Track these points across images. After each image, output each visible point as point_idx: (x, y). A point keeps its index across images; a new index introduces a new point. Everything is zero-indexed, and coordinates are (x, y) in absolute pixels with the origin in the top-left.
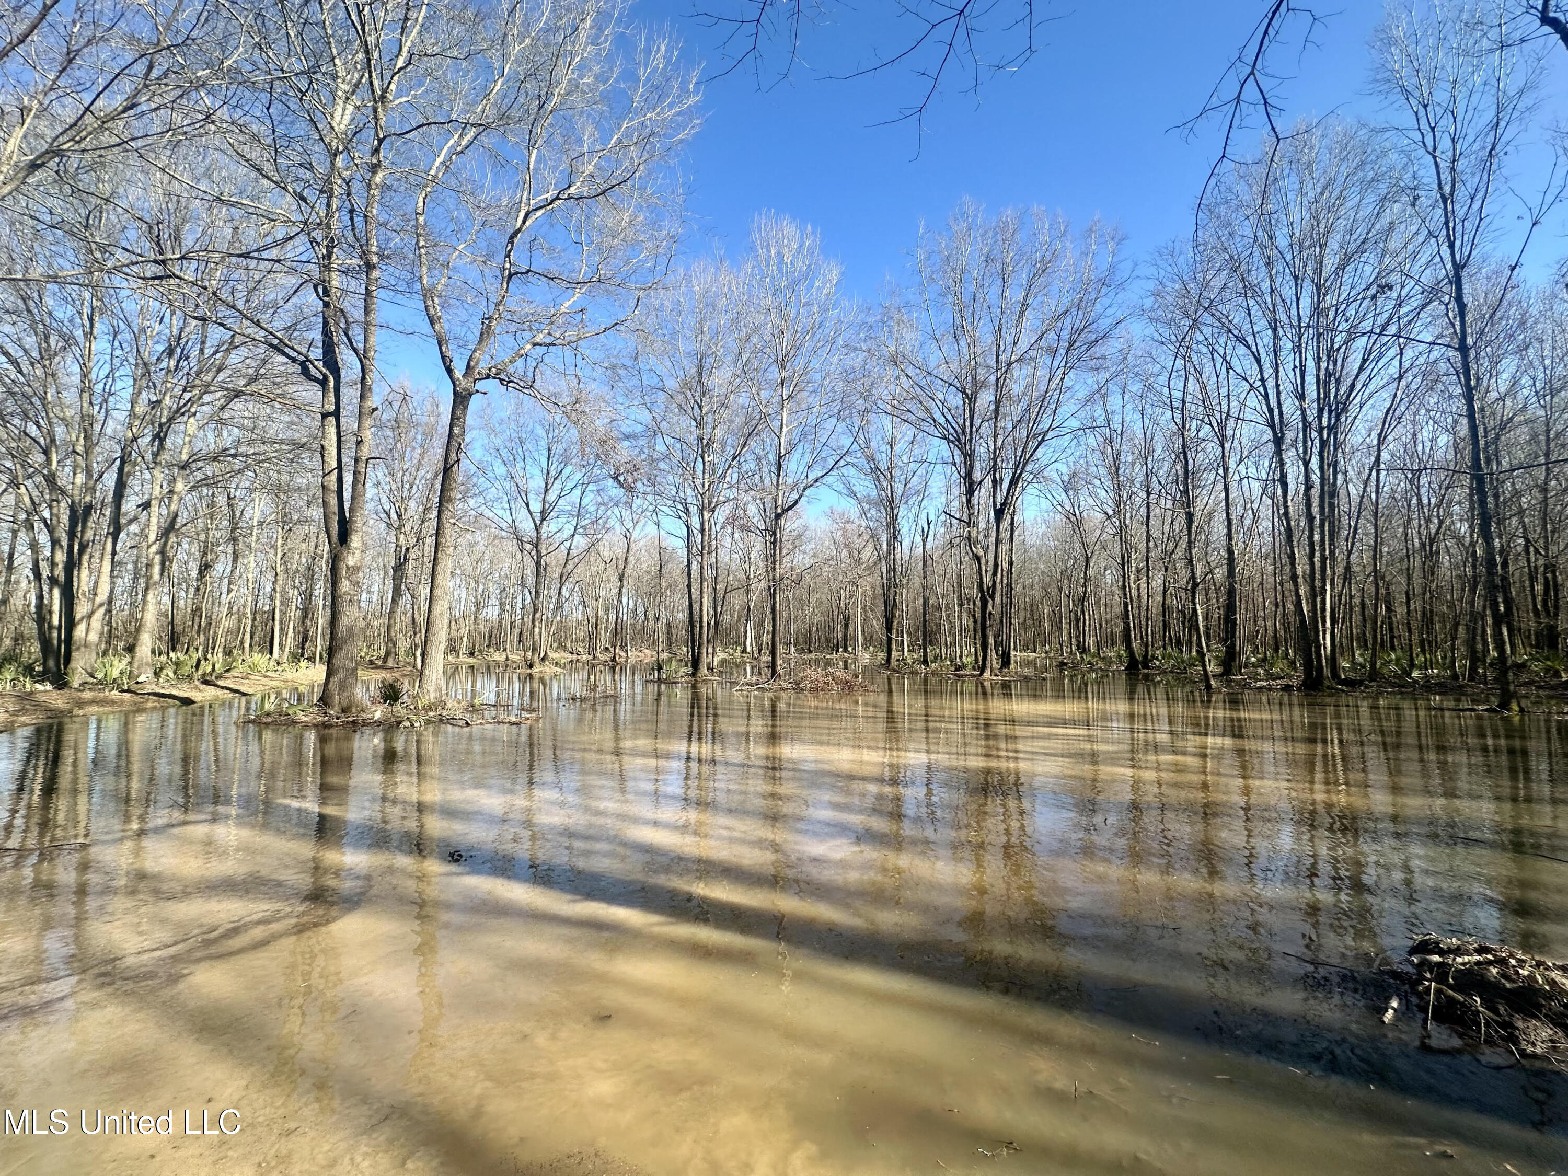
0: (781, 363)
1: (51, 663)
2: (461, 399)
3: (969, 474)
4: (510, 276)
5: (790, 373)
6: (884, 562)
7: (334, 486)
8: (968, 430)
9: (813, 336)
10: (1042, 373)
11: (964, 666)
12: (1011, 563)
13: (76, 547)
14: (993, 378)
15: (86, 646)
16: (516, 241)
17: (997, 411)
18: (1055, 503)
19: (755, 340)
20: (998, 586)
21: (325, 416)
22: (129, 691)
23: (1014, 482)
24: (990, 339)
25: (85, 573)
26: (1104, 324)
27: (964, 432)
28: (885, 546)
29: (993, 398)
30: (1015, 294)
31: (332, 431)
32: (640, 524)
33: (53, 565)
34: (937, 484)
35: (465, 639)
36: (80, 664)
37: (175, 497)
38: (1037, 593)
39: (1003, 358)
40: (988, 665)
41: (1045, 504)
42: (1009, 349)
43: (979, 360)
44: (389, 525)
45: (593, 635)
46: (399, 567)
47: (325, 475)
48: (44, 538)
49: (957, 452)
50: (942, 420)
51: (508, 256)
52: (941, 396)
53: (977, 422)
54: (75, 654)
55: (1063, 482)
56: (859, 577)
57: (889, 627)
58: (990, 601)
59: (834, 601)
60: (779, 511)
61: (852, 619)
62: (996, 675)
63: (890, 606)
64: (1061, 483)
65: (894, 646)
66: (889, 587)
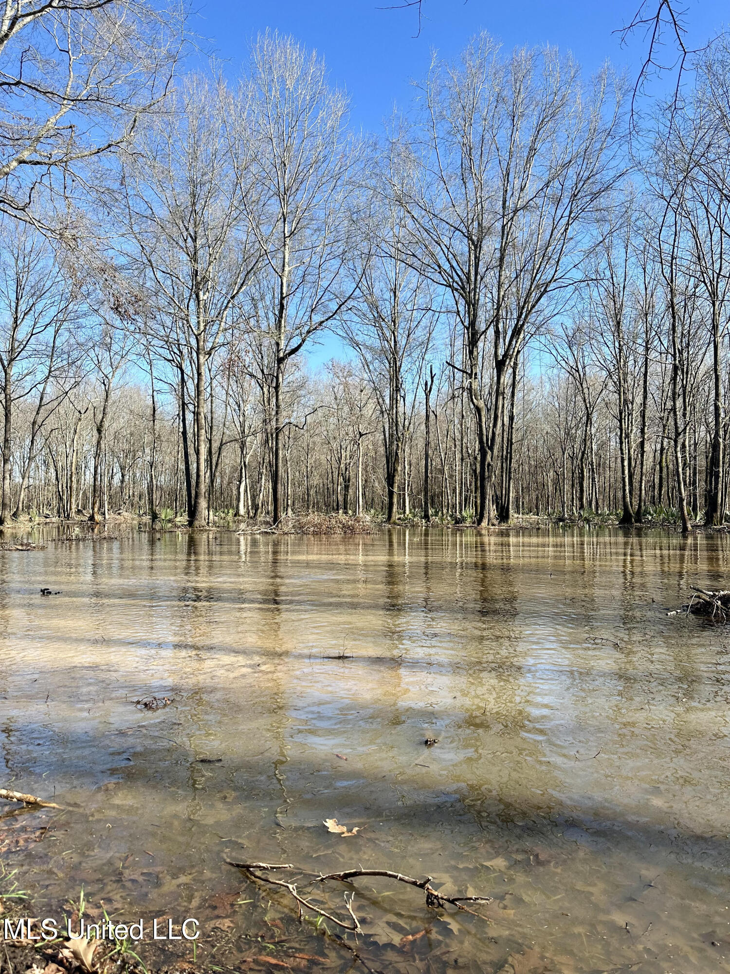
0: (284, 195)
3: (472, 324)
5: (291, 208)
6: (386, 416)
8: (473, 278)
9: (316, 170)
10: (547, 222)
11: (463, 519)
12: (511, 418)
14: (498, 225)
17: (502, 259)
18: (559, 358)
19: (254, 169)
20: (498, 440)
23: (517, 332)
24: (498, 183)
26: (608, 176)
27: (468, 279)
28: (387, 401)
29: (498, 246)
30: (523, 138)
39: (510, 204)
40: (486, 515)
41: (548, 359)
42: (516, 194)
43: (486, 205)
49: (462, 302)
50: (446, 266)
52: (446, 240)
53: (482, 270)
55: (567, 336)
56: (361, 435)
57: (390, 479)
58: (489, 452)
59: (334, 462)
60: (281, 355)
61: (353, 480)
62: (493, 525)
63: (392, 459)
64: (565, 338)
65: (395, 500)
66: (391, 443)
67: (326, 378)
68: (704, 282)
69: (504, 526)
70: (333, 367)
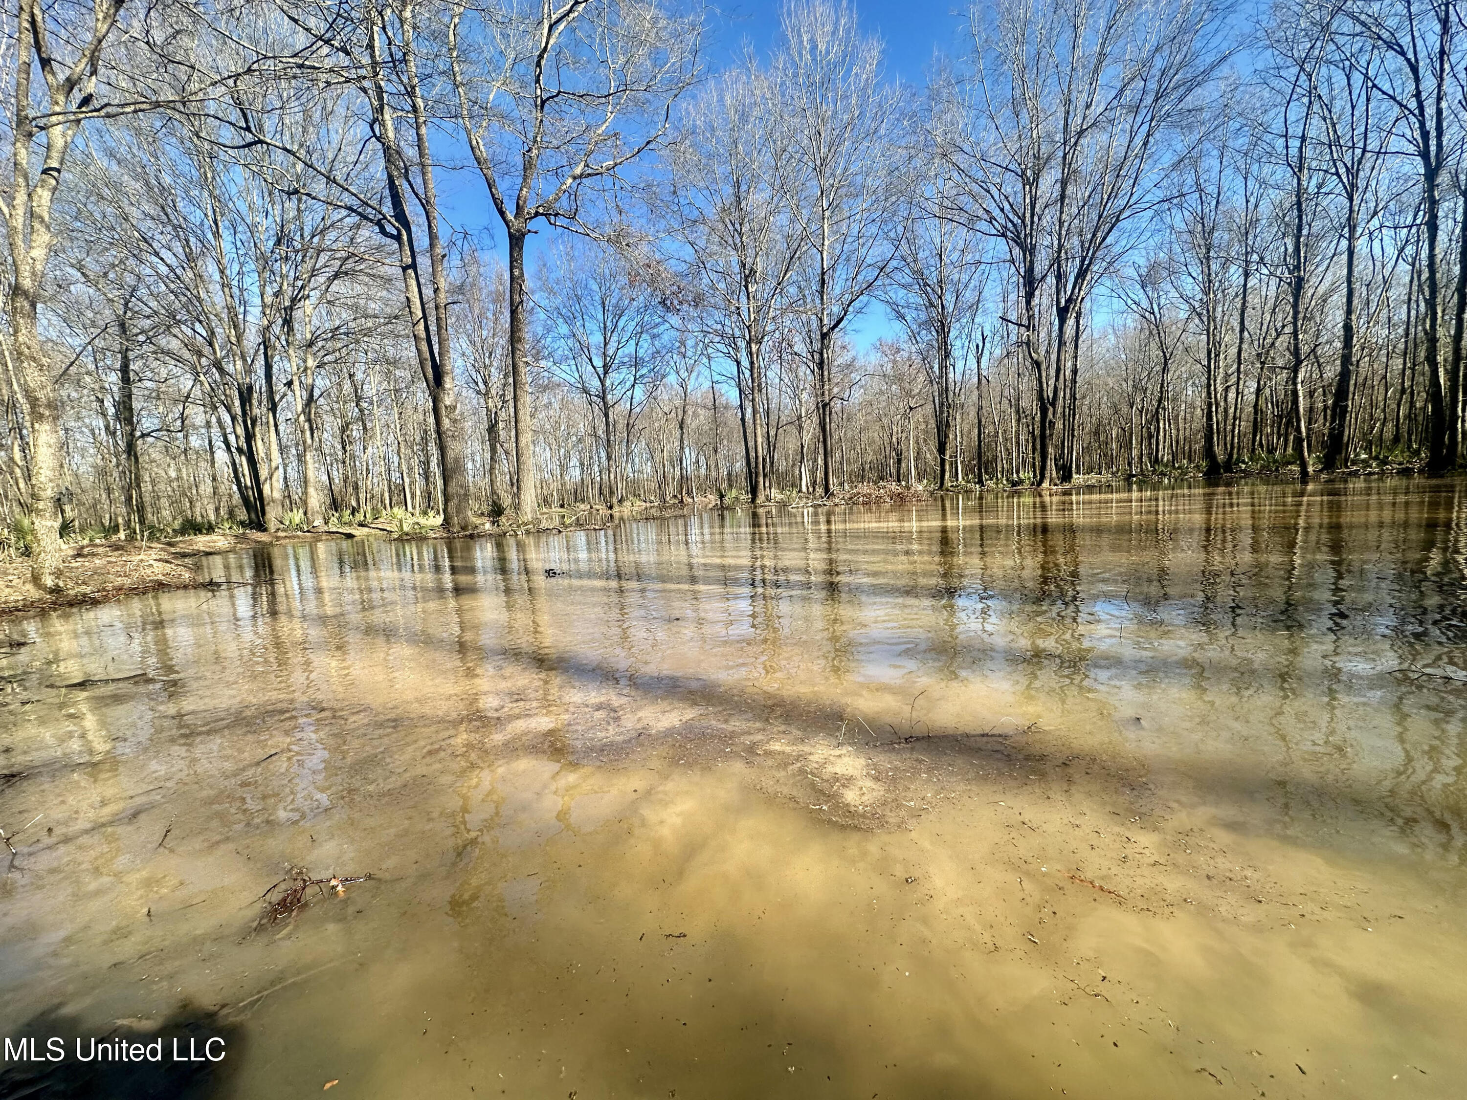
0: (819, 170)
1: (253, 516)
2: (516, 241)
3: (1029, 271)
4: (543, 103)
6: (936, 386)
7: (423, 335)
8: (1028, 222)
9: (852, 130)
11: (1021, 482)
12: (1075, 372)
13: (249, 422)
14: (1059, 155)
15: (273, 501)
16: (543, 62)
17: (1063, 191)
18: (1130, 302)
19: (791, 148)
20: (1060, 395)
21: (404, 269)
22: (308, 531)
23: (1082, 274)
24: (1058, 105)
25: (259, 443)
27: (1023, 225)
28: (936, 370)
29: (1060, 176)
31: (413, 283)
32: (694, 374)
33: (237, 437)
34: (992, 292)
35: (555, 494)
36: (272, 514)
37: (309, 372)
38: (1106, 411)
39: (1073, 127)
40: (1048, 475)
41: (1116, 305)
42: (1080, 115)
44: (479, 392)
45: (663, 482)
46: (492, 429)
47: (414, 325)
48: (226, 418)
49: (1016, 248)
50: (998, 214)
51: (538, 81)
53: (1039, 209)
54: (267, 508)
55: (1140, 276)
56: (911, 409)
57: (942, 449)
58: (1051, 409)
59: (886, 438)
60: (825, 330)
61: (904, 454)
62: (1056, 485)
63: (943, 429)
64: (1138, 278)
65: (947, 467)
66: (942, 412)
67: (874, 359)
68: (1337, 174)
69: (1067, 486)
70: (879, 346)
